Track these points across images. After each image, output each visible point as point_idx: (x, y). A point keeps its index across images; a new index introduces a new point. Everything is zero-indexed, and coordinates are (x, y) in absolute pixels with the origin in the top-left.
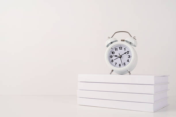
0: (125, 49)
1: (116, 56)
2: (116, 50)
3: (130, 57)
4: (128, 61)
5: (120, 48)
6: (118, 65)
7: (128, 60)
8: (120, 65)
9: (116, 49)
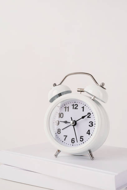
0: (83, 107)
1: (66, 122)
2: (67, 109)
3: (92, 124)
4: (89, 133)
5: (75, 107)
6: (69, 140)
7: (89, 131)
8: (73, 141)
9: (65, 108)
